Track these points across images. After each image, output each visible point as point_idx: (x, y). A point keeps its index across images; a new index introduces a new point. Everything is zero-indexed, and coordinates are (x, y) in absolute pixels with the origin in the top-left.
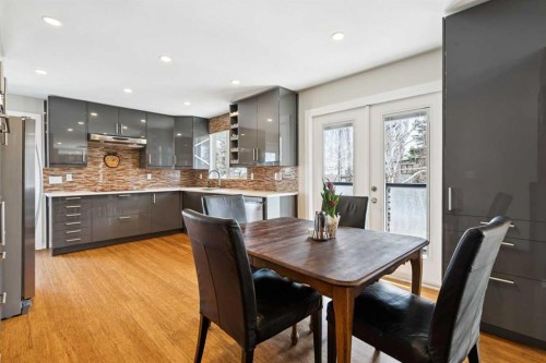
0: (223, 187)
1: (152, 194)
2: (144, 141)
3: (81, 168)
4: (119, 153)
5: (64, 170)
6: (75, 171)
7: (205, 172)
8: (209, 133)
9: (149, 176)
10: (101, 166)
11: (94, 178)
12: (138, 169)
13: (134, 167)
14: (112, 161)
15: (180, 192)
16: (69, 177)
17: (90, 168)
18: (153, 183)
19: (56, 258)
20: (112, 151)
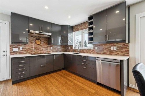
0: (80, 52)
1: (53, 55)
2: (50, 34)
3: (26, 45)
4: (41, 39)
5: (19, 45)
6: (24, 46)
7: (71, 46)
8: (73, 32)
9: (51, 48)
10: (34, 44)
11: (31, 49)
12: (47, 45)
13: (46, 45)
14: (38, 42)
15: (63, 54)
16: (21, 48)
17: (30, 44)
18: (53, 51)
19: (13, 86)
20: (38, 38)
